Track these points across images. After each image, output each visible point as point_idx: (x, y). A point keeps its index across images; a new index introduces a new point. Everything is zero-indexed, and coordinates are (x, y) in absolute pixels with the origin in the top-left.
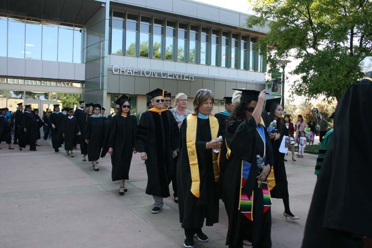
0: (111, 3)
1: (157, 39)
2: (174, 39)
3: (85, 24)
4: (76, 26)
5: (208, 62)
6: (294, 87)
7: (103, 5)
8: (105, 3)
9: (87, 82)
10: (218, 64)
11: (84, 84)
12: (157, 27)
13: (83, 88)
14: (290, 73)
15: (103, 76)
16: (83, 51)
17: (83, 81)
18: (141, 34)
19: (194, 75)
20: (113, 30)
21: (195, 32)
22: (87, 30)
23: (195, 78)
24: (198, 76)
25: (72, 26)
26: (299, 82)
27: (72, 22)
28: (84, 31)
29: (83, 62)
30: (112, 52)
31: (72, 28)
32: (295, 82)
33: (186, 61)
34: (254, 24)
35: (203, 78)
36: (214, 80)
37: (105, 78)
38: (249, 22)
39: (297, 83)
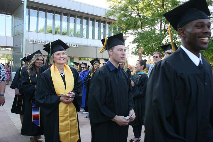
0: (28, 1)
1: (57, 23)
2: (68, 23)
3: (13, 13)
4: (7, 14)
5: (87, 37)
6: (132, 51)
7: (23, 2)
8: (24, 1)
9: (14, 47)
10: (93, 37)
11: (13, 49)
12: (57, 16)
13: (12, 51)
14: (130, 43)
15: (23, 44)
16: (12, 29)
17: (12, 47)
18: (48, 20)
19: (78, 44)
20: (30, 17)
21: (80, 19)
22: (14, 16)
23: (79, 46)
24: (81, 44)
25: (5, 14)
26: (135, 48)
27: (5, 12)
28: (13, 17)
29: (12, 36)
30: (30, 30)
31: (5, 15)
32: (133, 48)
33: (74, 36)
34: (110, 16)
35: (83, 46)
36: (90, 47)
37: (24, 46)
38: (107, 14)
39: (134, 49)
